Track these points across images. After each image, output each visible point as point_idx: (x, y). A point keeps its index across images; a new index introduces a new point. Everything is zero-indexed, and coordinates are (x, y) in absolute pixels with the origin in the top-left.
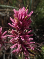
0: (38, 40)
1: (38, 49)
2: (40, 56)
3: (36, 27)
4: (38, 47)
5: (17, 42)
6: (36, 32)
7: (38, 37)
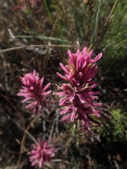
0: (105, 98)
1: (106, 115)
2: (107, 125)
3: (99, 74)
4: (106, 110)
5: (70, 104)
6: (100, 82)
7: (104, 91)
